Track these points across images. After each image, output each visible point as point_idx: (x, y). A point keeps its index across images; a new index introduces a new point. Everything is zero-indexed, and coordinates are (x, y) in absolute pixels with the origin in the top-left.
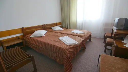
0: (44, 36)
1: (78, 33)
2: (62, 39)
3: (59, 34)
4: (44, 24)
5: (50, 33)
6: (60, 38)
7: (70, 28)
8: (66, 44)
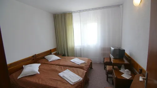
0: (39, 73)
1: (79, 64)
2: (64, 76)
3: (57, 68)
4: (35, 55)
5: (46, 67)
6: (61, 74)
7: (68, 56)
8: (70, 82)
